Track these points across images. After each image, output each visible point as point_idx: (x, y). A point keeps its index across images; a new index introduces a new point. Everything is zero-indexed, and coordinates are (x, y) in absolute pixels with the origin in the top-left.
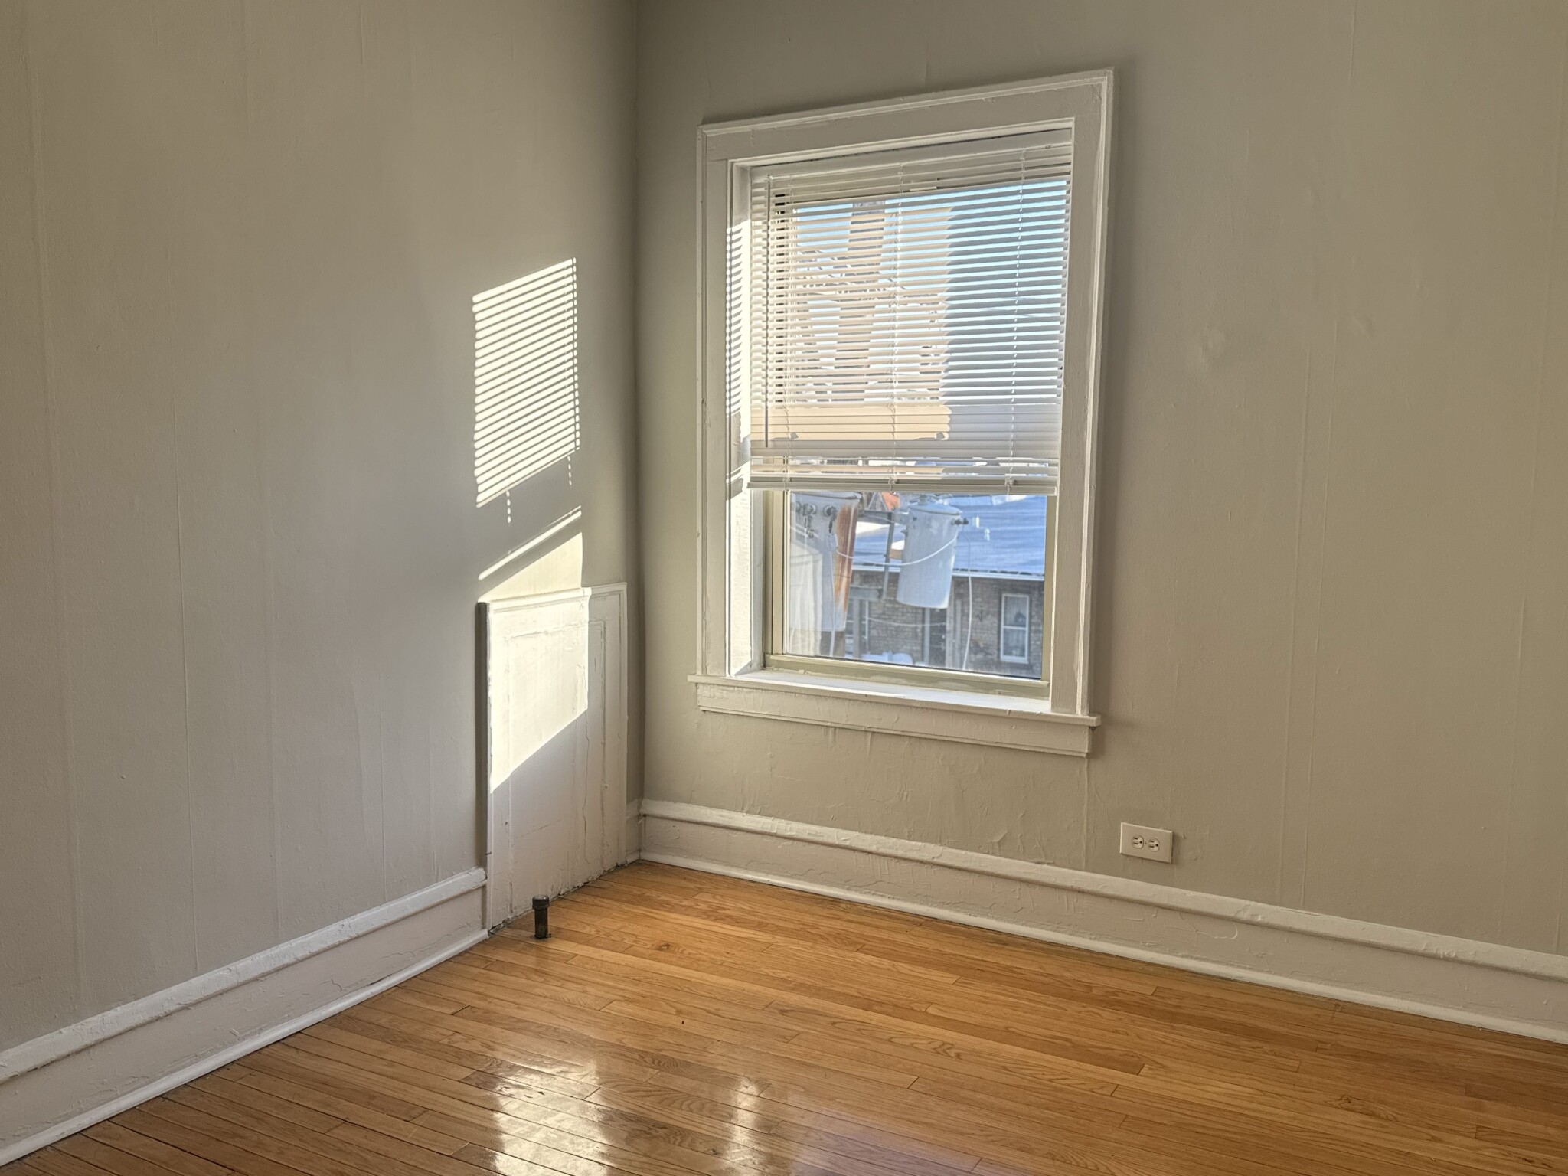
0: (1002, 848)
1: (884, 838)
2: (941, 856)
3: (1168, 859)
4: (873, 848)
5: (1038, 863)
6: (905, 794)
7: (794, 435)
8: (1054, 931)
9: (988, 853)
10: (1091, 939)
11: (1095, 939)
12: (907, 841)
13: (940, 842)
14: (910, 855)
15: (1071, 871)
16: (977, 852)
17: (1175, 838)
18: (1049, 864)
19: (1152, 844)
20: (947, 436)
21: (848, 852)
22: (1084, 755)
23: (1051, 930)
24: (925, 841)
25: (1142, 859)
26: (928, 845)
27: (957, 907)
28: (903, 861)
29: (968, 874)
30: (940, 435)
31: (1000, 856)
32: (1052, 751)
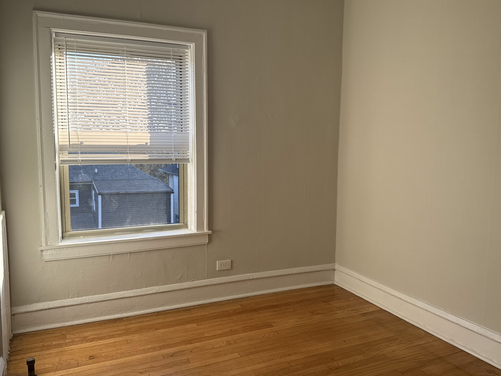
0: (181, 280)
1: (135, 290)
2: (159, 289)
3: (230, 268)
4: (132, 295)
5: (192, 281)
6: (144, 272)
7: (82, 143)
8: (198, 301)
9: (175, 283)
10: (209, 299)
11: (211, 299)
12: (145, 288)
13: (158, 285)
14: (147, 293)
15: (203, 280)
16: (172, 284)
17: (232, 261)
18: (196, 280)
19: (226, 265)
20: (149, 144)
21: (121, 300)
22: (207, 243)
23: (197, 301)
24: (152, 286)
25: (223, 270)
26: (153, 287)
27: (165, 305)
28: (144, 296)
29: (169, 292)
30: (147, 143)
31: (179, 283)
32: (197, 244)
